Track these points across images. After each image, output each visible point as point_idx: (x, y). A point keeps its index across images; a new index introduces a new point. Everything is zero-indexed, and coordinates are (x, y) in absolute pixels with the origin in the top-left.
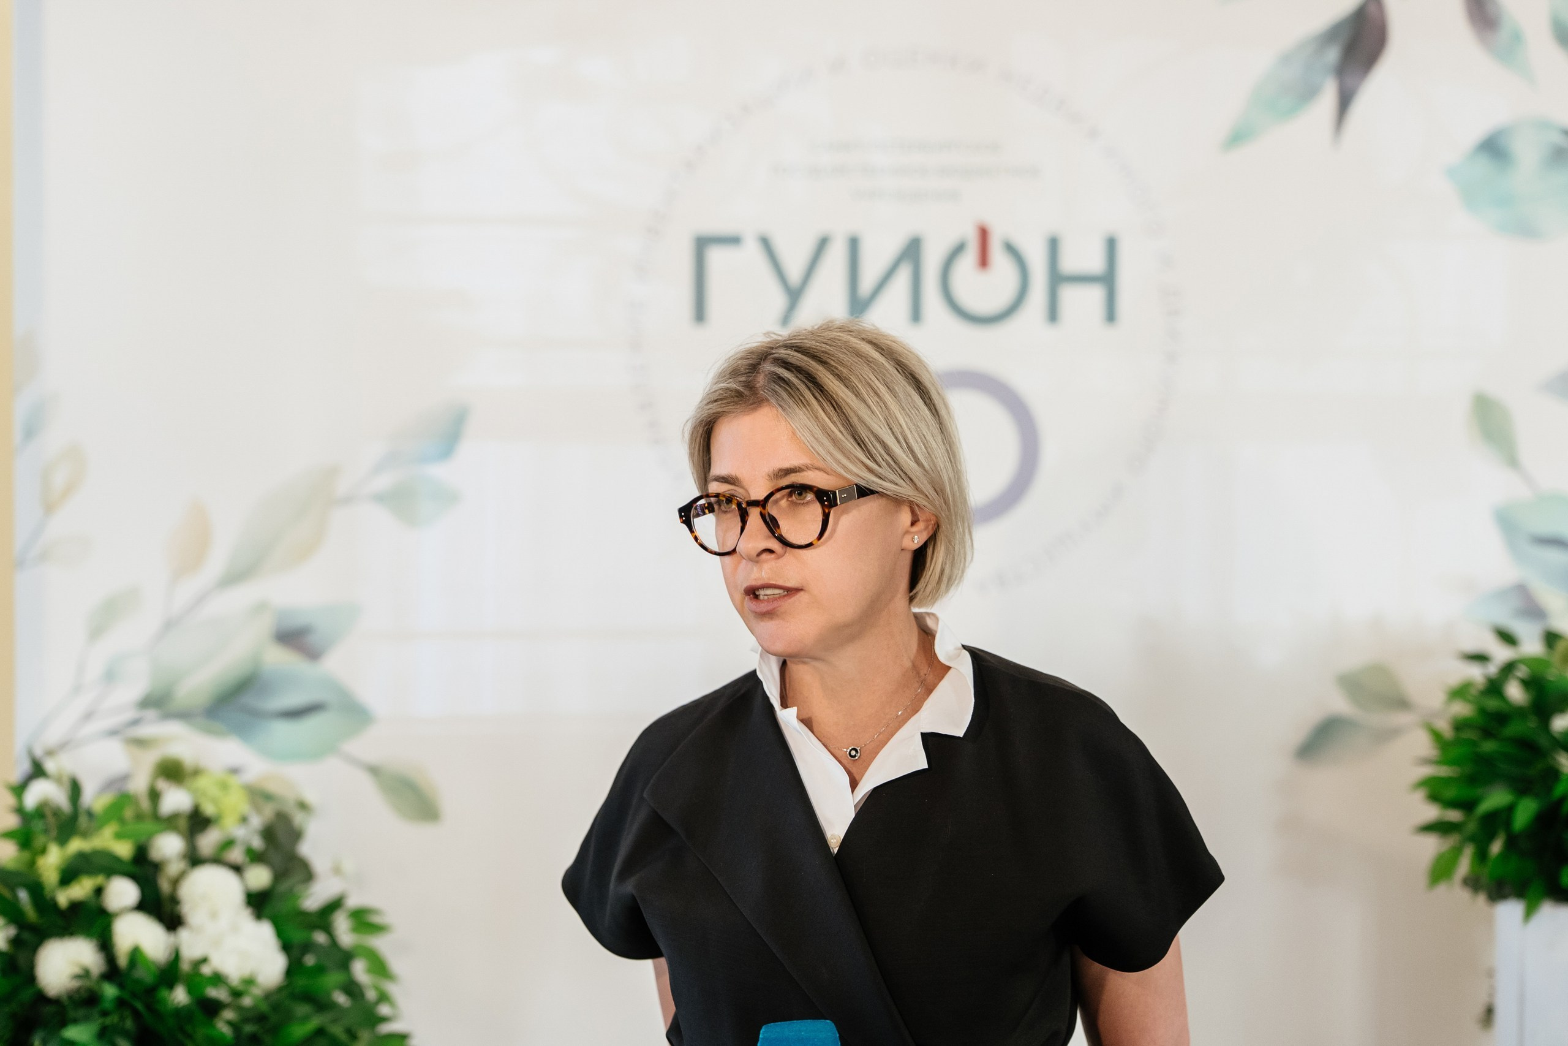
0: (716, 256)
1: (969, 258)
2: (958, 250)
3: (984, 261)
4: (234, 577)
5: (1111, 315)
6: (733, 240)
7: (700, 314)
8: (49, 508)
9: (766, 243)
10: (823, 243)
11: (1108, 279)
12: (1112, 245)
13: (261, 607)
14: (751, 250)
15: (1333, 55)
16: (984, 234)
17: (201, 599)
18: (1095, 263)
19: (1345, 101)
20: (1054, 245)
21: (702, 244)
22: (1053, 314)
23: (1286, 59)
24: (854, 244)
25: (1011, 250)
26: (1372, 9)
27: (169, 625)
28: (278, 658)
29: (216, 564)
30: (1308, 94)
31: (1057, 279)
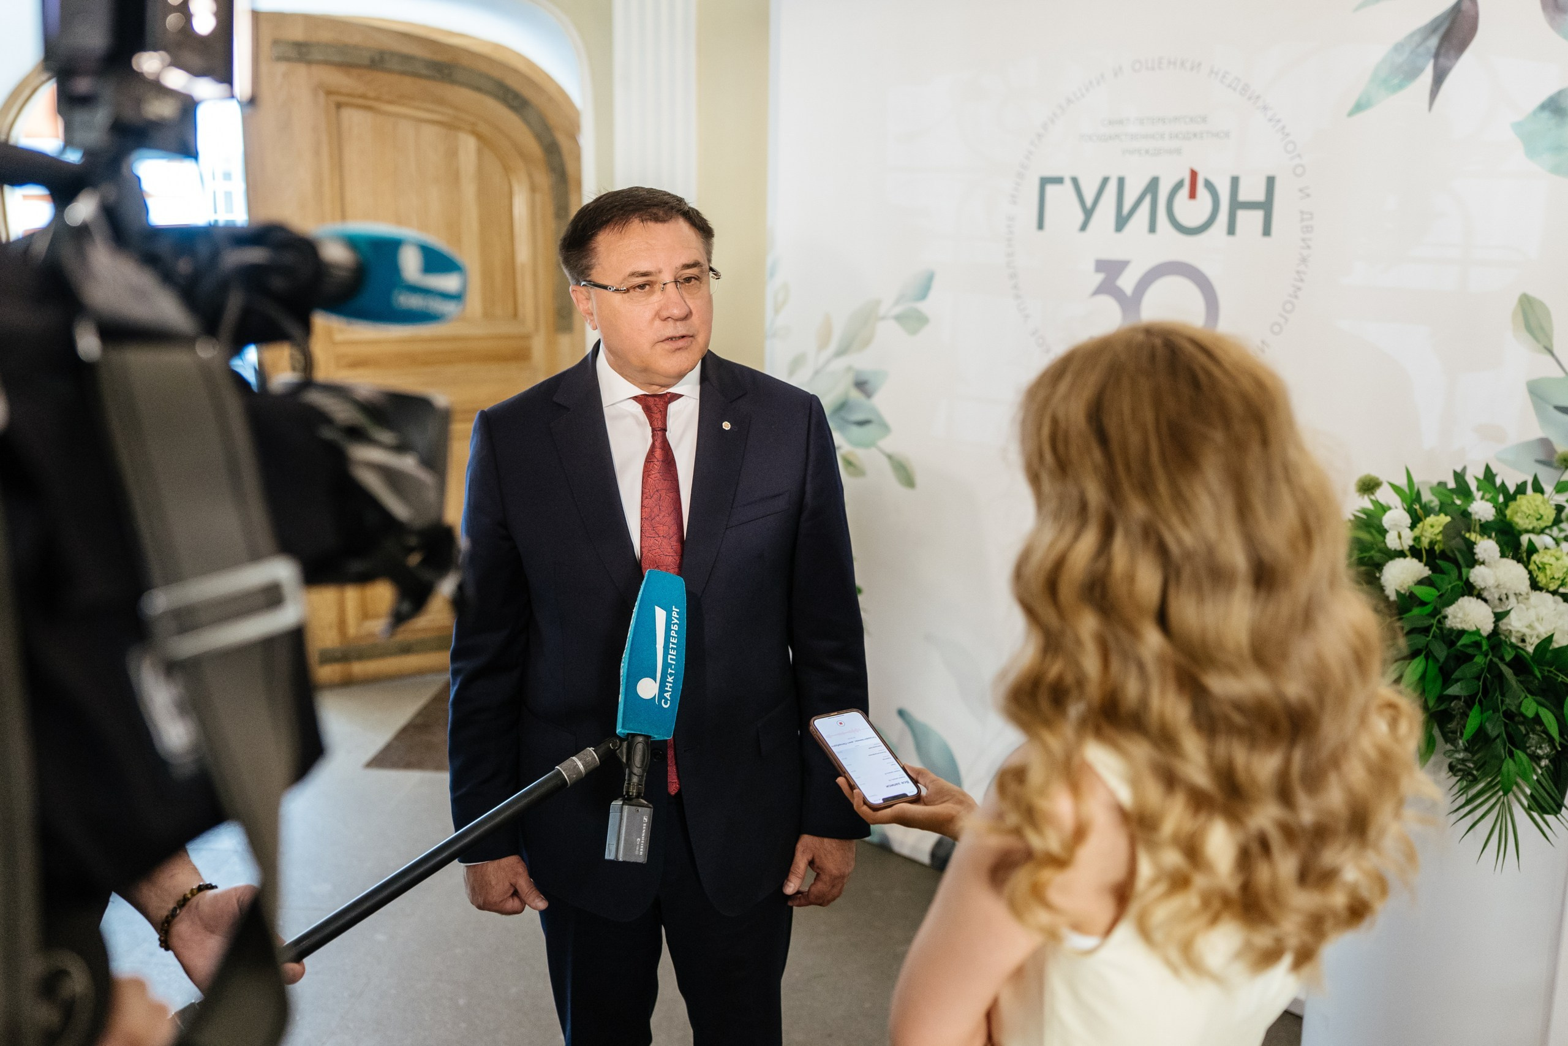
0: (1050, 189)
1: (1185, 191)
2: (1179, 185)
3: (1193, 195)
4: (841, 352)
5: (1267, 231)
6: (1059, 180)
7: (1041, 226)
8: (777, 311)
9: (1075, 181)
10: (1105, 181)
11: (1266, 206)
12: (1271, 181)
13: (849, 369)
14: (1068, 184)
15: (1434, 42)
16: (1194, 175)
17: (828, 362)
18: (1260, 196)
19: (1439, 79)
20: (1235, 182)
21: (1045, 182)
22: (1231, 230)
23: (1398, 48)
24: (1121, 182)
25: (1209, 185)
26: (1466, 5)
27: (817, 372)
28: (855, 395)
29: (833, 347)
30: (1413, 73)
31: (1236, 205)
